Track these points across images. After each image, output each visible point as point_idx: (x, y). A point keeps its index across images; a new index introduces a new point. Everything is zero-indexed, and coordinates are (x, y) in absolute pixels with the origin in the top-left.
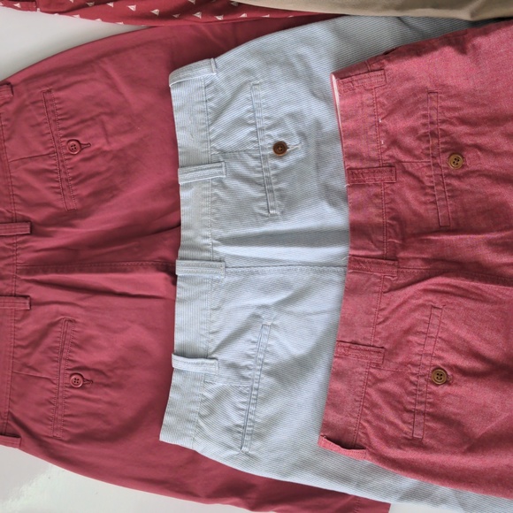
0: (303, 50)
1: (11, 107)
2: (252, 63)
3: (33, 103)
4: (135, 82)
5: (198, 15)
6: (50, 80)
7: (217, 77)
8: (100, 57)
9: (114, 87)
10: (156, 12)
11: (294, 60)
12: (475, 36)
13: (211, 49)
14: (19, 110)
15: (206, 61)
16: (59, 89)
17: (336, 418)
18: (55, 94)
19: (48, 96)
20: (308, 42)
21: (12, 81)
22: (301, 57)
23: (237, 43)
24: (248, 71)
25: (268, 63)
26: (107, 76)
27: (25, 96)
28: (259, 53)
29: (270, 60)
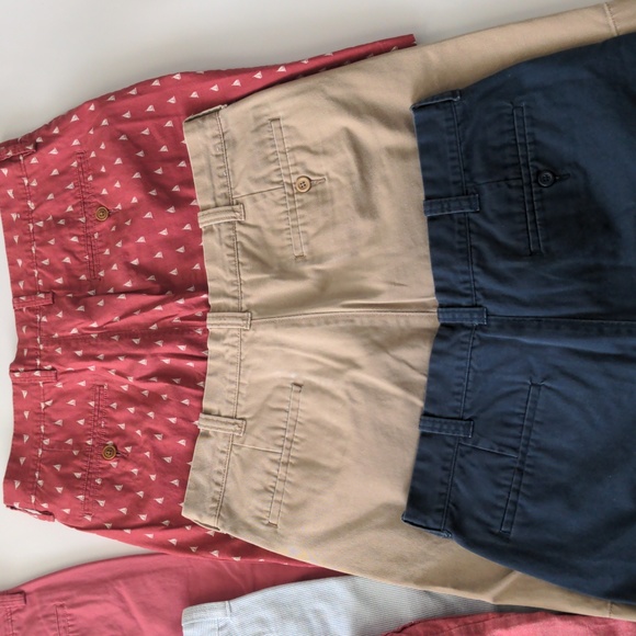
0: (321, 606)
1: (23, 616)
2: (268, 614)
3: (46, 616)
4: (149, 610)
5: (215, 553)
6: (64, 594)
7: (234, 622)
8: (116, 578)
9: (126, 610)
10: (174, 541)
11: (310, 616)
13: (227, 591)
14: (32, 621)
15: (220, 604)
16: (73, 606)
18: (69, 611)
19: (60, 611)
20: (324, 597)
21: (26, 589)
22: (317, 613)
23: (255, 587)
24: (262, 622)
25: (283, 618)
26: (121, 598)
27: (38, 607)
28: (274, 605)
29: (286, 613)
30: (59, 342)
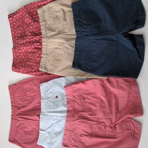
0: (60, 81)
1: (16, 88)
2: (53, 83)
3: (19, 88)
4: (35, 85)
5: (45, 75)
6: (22, 84)
7: (47, 85)
8: (30, 81)
9: (32, 86)
10: (38, 74)
11: (59, 83)
12: (86, 81)
13: (46, 81)
14: (17, 89)
15: (46, 83)
16: (23, 86)
17: (65, 142)
18: (22, 86)
19: (21, 87)
20: (61, 80)
21: (16, 84)
22: (60, 83)
23: (51, 80)
24: (52, 85)
25: (55, 84)
26: (31, 84)
27: (18, 86)
28: (54, 82)
29: (55, 83)
30: (19, 44)
